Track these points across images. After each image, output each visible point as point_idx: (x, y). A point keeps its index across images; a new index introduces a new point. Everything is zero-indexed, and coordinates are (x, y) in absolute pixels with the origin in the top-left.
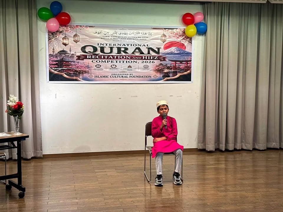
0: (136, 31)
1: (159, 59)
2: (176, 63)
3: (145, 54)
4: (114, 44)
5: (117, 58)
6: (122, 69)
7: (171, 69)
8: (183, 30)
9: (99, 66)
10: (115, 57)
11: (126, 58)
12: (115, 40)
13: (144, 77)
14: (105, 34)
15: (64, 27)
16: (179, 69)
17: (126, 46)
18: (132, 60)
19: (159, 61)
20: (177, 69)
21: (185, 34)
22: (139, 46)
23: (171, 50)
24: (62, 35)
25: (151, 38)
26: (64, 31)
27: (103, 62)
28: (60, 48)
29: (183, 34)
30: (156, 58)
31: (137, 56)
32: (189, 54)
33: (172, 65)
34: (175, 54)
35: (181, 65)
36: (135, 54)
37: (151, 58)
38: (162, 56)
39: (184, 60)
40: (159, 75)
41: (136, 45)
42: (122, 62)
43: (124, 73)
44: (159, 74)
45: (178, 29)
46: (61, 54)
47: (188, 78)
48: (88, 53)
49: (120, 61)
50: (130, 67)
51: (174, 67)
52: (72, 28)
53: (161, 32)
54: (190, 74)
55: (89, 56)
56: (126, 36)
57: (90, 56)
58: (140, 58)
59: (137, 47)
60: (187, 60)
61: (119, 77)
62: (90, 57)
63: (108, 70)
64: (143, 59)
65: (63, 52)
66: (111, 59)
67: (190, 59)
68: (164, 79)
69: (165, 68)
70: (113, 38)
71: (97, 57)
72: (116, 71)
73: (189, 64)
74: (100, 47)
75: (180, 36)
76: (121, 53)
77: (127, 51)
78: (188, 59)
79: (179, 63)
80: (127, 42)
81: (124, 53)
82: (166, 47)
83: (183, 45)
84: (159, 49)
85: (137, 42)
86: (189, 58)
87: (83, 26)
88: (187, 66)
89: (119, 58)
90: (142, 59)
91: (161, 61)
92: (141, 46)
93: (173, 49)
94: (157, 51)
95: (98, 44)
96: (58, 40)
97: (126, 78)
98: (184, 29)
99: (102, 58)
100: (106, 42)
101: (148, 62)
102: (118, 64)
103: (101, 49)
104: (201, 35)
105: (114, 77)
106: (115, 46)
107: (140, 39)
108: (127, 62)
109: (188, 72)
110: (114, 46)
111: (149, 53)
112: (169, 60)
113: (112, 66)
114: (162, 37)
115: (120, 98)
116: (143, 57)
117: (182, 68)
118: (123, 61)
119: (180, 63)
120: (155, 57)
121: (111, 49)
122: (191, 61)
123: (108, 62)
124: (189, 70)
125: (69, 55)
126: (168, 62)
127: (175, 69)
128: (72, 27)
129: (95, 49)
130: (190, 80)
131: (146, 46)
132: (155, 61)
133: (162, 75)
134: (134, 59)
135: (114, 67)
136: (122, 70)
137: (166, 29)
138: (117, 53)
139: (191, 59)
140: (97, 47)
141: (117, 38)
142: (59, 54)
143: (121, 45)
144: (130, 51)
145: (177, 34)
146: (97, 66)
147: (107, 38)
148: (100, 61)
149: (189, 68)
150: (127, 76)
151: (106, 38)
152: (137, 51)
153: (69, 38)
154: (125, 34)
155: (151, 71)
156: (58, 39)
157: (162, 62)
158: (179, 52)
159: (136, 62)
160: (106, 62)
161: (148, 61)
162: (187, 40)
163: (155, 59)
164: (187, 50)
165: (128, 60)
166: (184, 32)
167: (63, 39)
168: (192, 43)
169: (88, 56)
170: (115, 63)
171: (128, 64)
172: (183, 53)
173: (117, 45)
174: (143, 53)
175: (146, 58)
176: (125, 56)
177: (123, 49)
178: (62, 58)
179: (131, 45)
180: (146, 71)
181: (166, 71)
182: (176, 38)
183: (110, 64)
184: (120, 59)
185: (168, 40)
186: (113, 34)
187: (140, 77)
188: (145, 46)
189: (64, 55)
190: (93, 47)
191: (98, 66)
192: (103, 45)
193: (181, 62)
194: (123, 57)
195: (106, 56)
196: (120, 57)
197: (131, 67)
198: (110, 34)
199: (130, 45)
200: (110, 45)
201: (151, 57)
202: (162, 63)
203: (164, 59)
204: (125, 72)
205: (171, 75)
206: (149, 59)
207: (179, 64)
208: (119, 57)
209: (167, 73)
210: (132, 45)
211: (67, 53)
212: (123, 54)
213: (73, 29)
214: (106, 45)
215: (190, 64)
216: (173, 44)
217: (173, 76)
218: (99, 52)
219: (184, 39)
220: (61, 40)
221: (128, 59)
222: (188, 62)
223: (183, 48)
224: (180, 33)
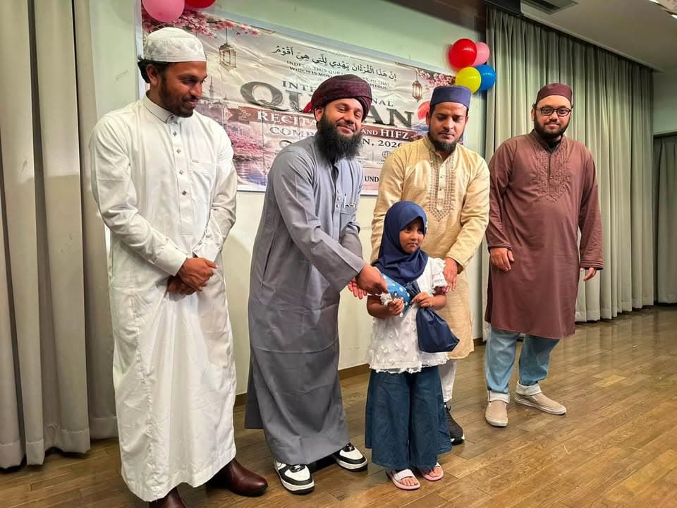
0: (365, 64)
3: (385, 125)
14: (300, 60)
15: (192, 17)
26: (191, 28)
27: (298, 135)
30: (405, 136)
31: (370, 128)
37: (397, 136)
38: (415, 133)
48: (259, 105)
52: (214, 24)
55: (263, 114)
56: (345, 71)
57: (266, 115)
58: (375, 133)
62: (264, 117)
64: (382, 137)
70: (317, 73)
71: (283, 118)
74: (290, 92)
84: (409, 114)
87: (245, 25)
90: (379, 135)
94: (407, 120)
95: (284, 82)
98: (452, 77)
99: (295, 123)
100: (304, 82)
101: (392, 145)
103: (290, 97)
107: (374, 84)
111: (392, 124)
114: (415, 88)
116: (382, 130)
120: (404, 134)
125: (207, 102)
128: (216, 23)
137: (422, 69)
140: (282, 89)
141: (327, 74)
146: (283, 144)
148: (290, 133)
159: (368, 143)
160: (305, 134)
161: (391, 141)
169: (259, 113)
174: (381, 122)
175: (387, 135)
185: (426, 97)
188: (384, 104)
190: (271, 90)
192: (297, 88)
195: (304, 120)
198: (311, 60)
201: (397, 132)
206: (387, 137)
211: (203, 98)
213: (218, 27)
218: (286, 104)
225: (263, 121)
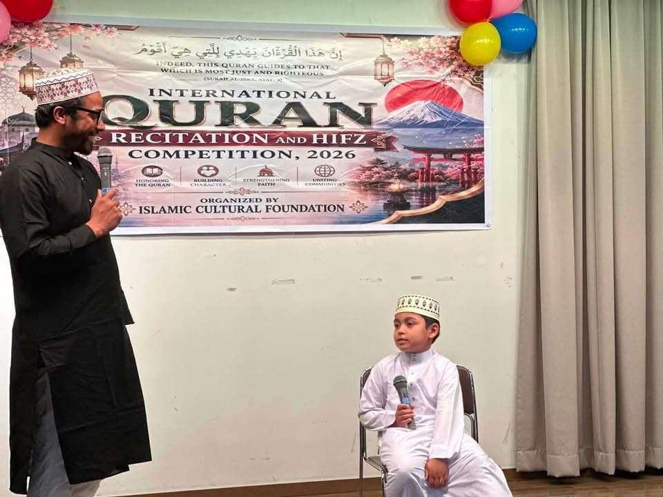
0: (285, 45)
1: (369, 144)
2: (430, 160)
3: (320, 126)
4: (208, 91)
5: (220, 140)
6: (240, 180)
7: (414, 179)
8: (453, 42)
9: (156, 170)
10: (214, 136)
11: (251, 140)
12: (213, 76)
13: (319, 211)
14: (176, 56)
15: (25, 30)
16: (440, 181)
17: (253, 99)
18: (276, 149)
19: (372, 150)
20: (433, 180)
21: (460, 54)
22: (299, 99)
23: (412, 113)
24: (20, 57)
25: (341, 69)
26: (24, 43)
27: (171, 156)
28: (10, 106)
29: (452, 54)
30: (360, 139)
31: (292, 135)
32: (475, 126)
33: (418, 165)
34: (427, 125)
35: (447, 167)
36: (284, 126)
37: (344, 142)
38: (380, 134)
39: (457, 147)
40: (373, 203)
41: (288, 94)
42: (237, 155)
43: (246, 196)
44: (374, 197)
45: (432, 40)
46: (16, 129)
47: (472, 211)
48: (115, 124)
49: (231, 152)
50: (266, 172)
51: (422, 173)
52: (53, 33)
53: (376, 48)
54: (479, 199)
55: (119, 136)
56: (250, 61)
57: (124, 135)
58: (302, 140)
59: (291, 99)
60: (467, 146)
61: (227, 210)
62: (120, 139)
63: (186, 185)
64: (315, 145)
65: (21, 122)
66: (197, 143)
67: (479, 143)
68: (390, 215)
69: (392, 176)
70: (204, 70)
71: (148, 138)
72: (215, 187)
73: (476, 160)
74: (160, 102)
75: (442, 61)
76: (232, 121)
77: (256, 117)
78: (472, 143)
79: (441, 160)
80: (255, 82)
81: (247, 122)
82: (395, 102)
83: (453, 93)
84: (368, 108)
85: (289, 83)
86: (475, 141)
87: (97, 26)
88: (470, 168)
89: (227, 141)
90: (309, 143)
91: (377, 150)
92: (304, 97)
93: (419, 109)
94: (363, 115)
95: (152, 91)
96: (5, 76)
97: (254, 215)
98: (456, 37)
99: (167, 141)
100: (182, 85)
101: (334, 155)
102: (223, 163)
103: (160, 108)
104: (515, 60)
105: (209, 210)
106: (212, 99)
107: (301, 71)
108: (255, 156)
109: (474, 189)
110: (207, 99)
111: (333, 122)
112: (406, 147)
113: (202, 172)
114: (379, 66)
115: (232, 290)
116: (315, 136)
117: (453, 178)
118: (243, 152)
119: (446, 159)
120: (357, 138)
121: (200, 107)
122: (481, 150)
123: (187, 156)
124: (476, 182)
126: (401, 156)
127: (427, 180)
128: (57, 30)
129: (141, 110)
130: (482, 221)
131: (324, 95)
132: (355, 150)
133: (381, 203)
134: (280, 144)
135: (208, 175)
136: (240, 183)
137: (394, 36)
138: (219, 123)
139: (483, 142)
140: (149, 100)
141: (219, 69)
142: (6, 128)
143: (232, 96)
144: (266, 116)
145: (429, 55)
146: (149, 171)
147: (184, 69)
148: (158, 154)
149: (475, 176)
150: (256, 207)
151: (180, 68)
152: (292, 114)
153: (44, 70)
154: (248, 55)
155: (343, 188)
156: (4, 72)
157: (382, 156)
158: (440, 119)
159: (290, 157)
160: (182, 154)
161: (331, 150)
162: (467, 75)
163: (357, 142)
164: (468, 111)
165: (260, 149)
166: (455, 49)
167: (23, 71)
168: (484, 87)
169: (114, 135)
170: (212, 160)
171: (260, 163)
172: (452, 123)
173: (219, 94)
174: (313, 124)
175: (325, 142)
176: (250, 134)
177: (240, 109)
178: (17, 142)
179: (270, 93)
180: (324, 187)
181: (396, 186)
182: (426, 69)
183: (195, 162)
184: (232, 143)
185: (402, 76)
186: (205, 54)
187: (304, 208)
188: (319, 97)
189: (27, 130)
190: (132, 103)
191: (153, 173)
192: (170, 95)
193: (448, 154)
194: (241, 138)
195: (181, 136)
196: (231, 139)
197: (270, 173)
198: (193, 54)
199: (265, 96)
200: (194, 95)
201: (343, 136)
202: (382, 158)
203: (389, 144)
204: (249, 191)
205: (414, 200)
206: (334, 145)
207: (442, 163)
208: (227, 136)
209: (400, 194)
210: (274, 94)
212: (241, 125)
213: (59, 35)
214: (182, 95)
215: (480, 162)
216: (417, 90)
217: (422, 207)
218: (153, 120)
219: (454, 72)
220: (16, 75)
221: (260, 143)
222: (473, 156)
223: (455, 107)
224: (441, 53)
225: (119, 144)
